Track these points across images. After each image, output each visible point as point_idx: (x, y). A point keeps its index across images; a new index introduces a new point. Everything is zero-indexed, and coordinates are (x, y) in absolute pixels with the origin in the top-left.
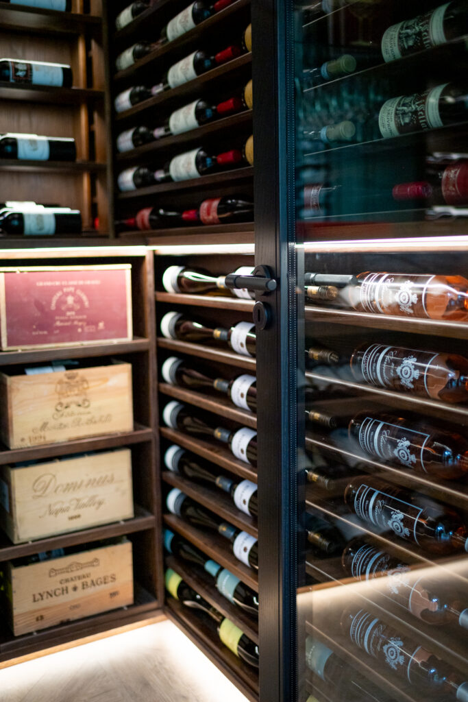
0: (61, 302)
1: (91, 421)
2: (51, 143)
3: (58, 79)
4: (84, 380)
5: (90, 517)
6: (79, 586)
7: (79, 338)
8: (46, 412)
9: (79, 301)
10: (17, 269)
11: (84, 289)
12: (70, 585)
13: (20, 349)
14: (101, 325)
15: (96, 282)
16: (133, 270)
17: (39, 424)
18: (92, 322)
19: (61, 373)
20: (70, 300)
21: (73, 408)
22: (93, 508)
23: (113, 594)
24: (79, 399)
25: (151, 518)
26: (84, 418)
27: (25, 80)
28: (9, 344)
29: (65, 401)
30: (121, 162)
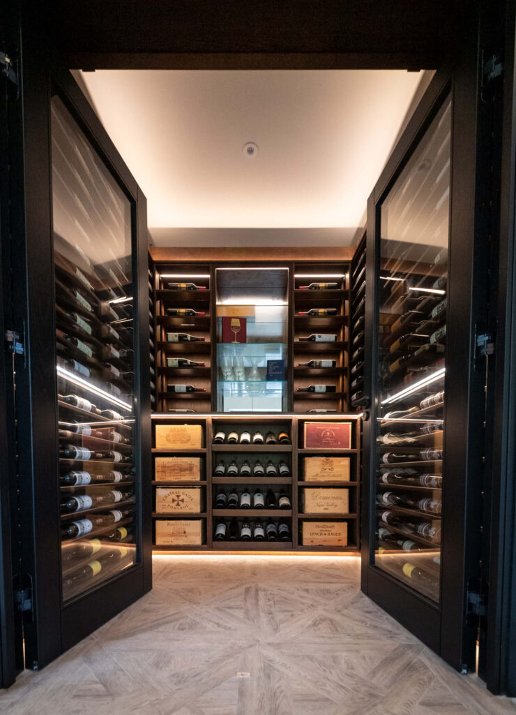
0: (325, 434)
1: (334, 476)
2: (327, 387)
3: (331, 365)
4: (332, 461)
5: (332, 510)
6: (327, 533)
7: (330, 447)
8: (318, 470)
9: (331, 434)
10: (311, 423)
11: (334, 430)
12: (323, 533)
13: (310, 448)
14: (339, 443)
15: (338, 428)
16: (352, 425)
17: (315, 474)
18: (336, 441)
19: (324, 458)
20: (328, 434)
21: (327, 470)
22: (333, 507)
23: (339, 540)
24: (330, 467)
25: (355, 515)
26: (331, 474)
27: (319, 367)
28: (307, 446)
29: (325, 467)
30: (352, 391)
